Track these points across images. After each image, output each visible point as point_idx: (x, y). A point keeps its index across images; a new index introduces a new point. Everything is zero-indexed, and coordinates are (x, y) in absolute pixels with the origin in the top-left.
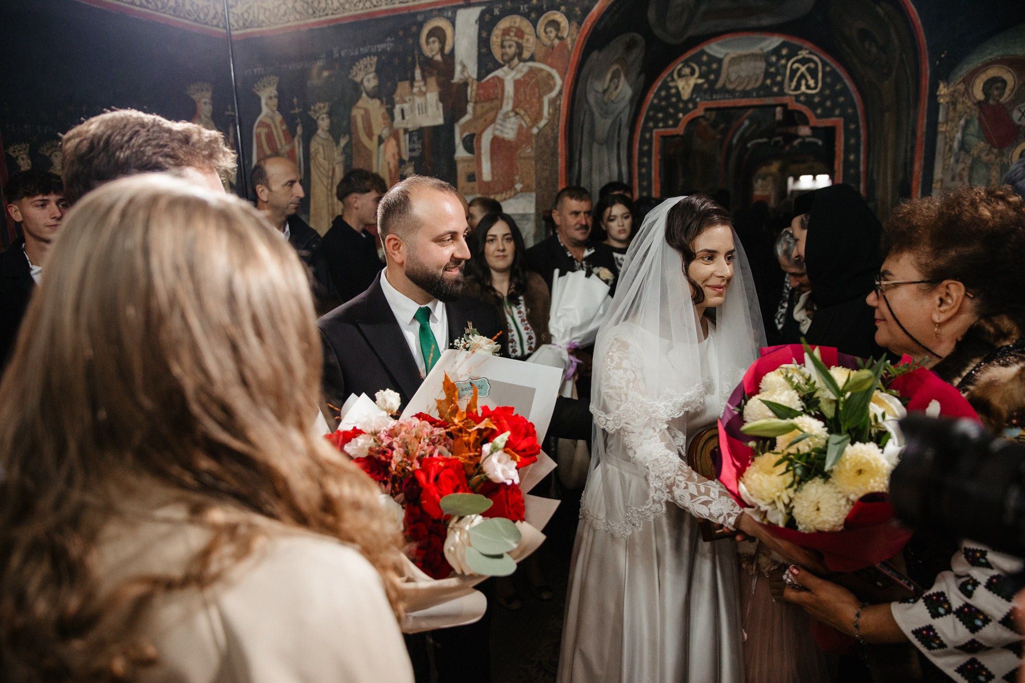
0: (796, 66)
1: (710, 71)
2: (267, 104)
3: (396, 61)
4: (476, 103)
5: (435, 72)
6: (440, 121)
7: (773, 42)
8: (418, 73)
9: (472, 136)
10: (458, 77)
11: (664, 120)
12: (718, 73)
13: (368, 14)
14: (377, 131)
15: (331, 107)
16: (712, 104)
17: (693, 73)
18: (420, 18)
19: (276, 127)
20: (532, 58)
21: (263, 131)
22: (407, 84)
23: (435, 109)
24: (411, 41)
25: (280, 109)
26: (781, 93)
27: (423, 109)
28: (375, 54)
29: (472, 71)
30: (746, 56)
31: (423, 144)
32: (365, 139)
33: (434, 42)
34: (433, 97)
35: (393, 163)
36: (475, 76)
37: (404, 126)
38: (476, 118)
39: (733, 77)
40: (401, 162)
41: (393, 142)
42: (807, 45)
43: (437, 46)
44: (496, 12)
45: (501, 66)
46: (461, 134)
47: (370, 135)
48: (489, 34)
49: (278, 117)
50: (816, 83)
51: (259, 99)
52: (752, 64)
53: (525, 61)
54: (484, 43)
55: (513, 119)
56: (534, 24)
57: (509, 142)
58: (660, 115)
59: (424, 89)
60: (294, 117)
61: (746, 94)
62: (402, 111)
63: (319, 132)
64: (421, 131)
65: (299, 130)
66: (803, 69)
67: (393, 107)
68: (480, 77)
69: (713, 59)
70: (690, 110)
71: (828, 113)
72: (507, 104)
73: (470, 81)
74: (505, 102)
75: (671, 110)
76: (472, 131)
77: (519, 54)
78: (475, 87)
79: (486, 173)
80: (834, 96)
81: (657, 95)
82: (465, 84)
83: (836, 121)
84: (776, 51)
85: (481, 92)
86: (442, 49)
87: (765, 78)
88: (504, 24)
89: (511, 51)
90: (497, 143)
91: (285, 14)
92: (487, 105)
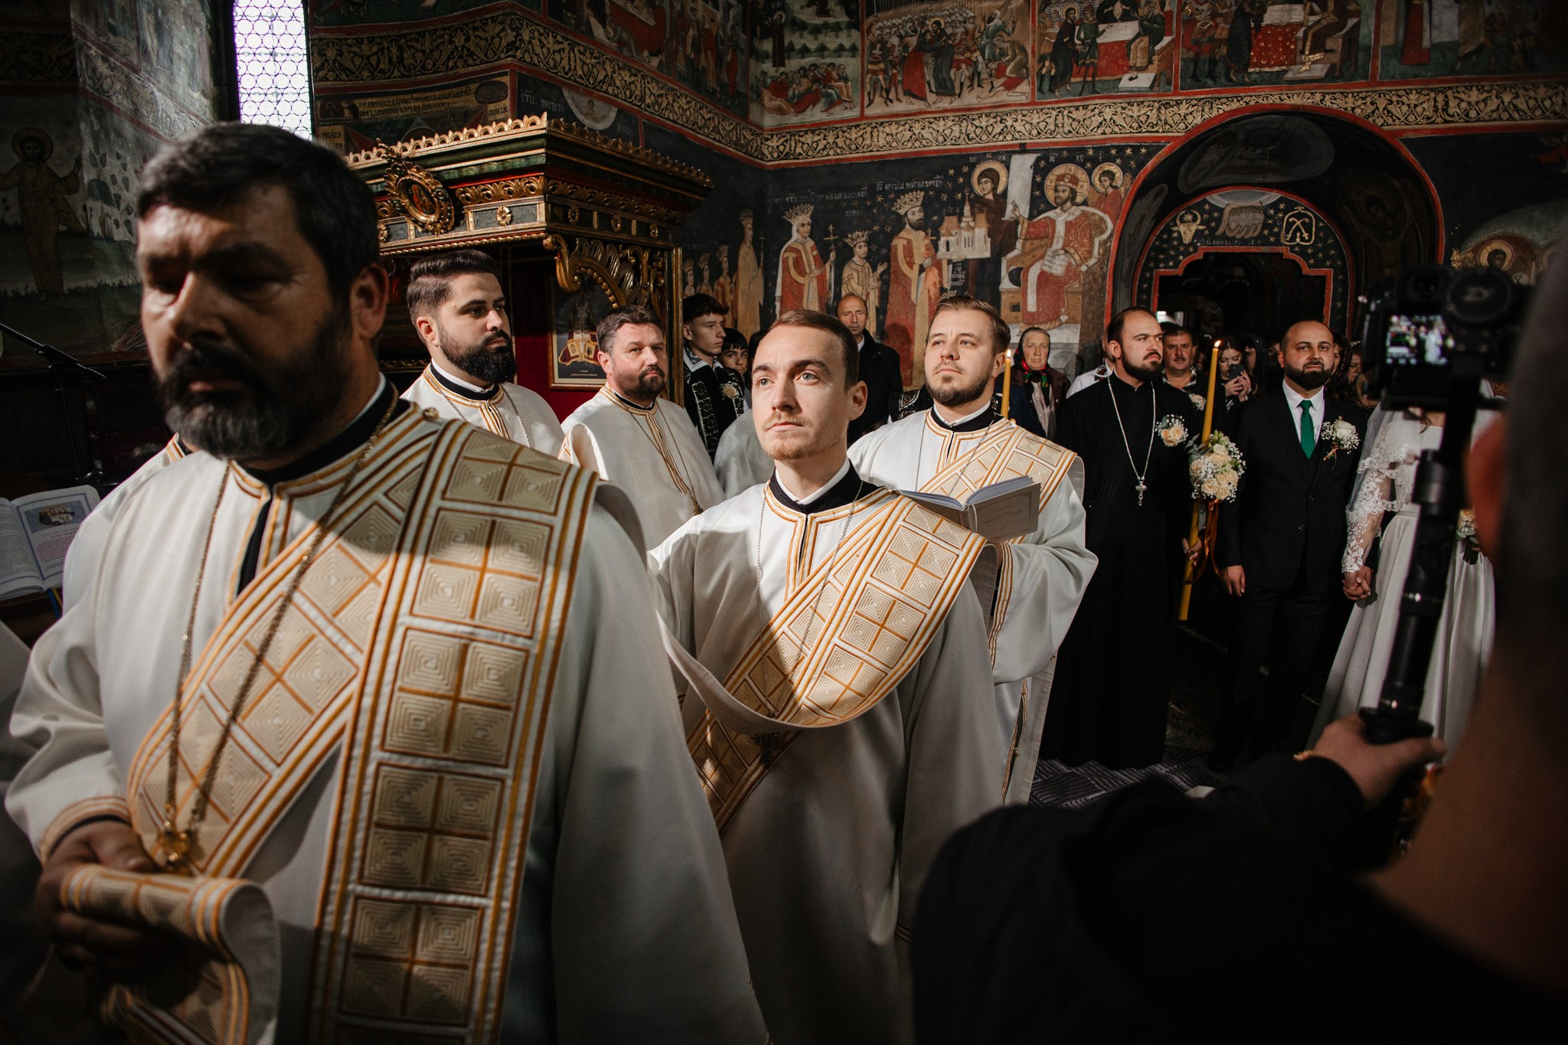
0: (1291, 220)
1: (1212, 219)
2: (798, 231)
3: (944, 197)
4: (1025, 239)
5: (985, 209)
6: (987, 254)
7: (1272, 197)
8: (967, 209)
9: (1021, 269)
10: (1009, 215)
11: (1165, 261)
12: (1219, 221)
13: (916, 153)
14: (918, 261)
15: (870, 236)
16: (1212, 249)
17: (1195, 219)
18: (972, 160)
19: (806, 253)
20: (1085, 203)
21: (792, 256)
22: (954, 219)
23: (982, 243)
24: (961, 180)
25: (811, 236)
26: (1278, 243)
27: (970, 243)
28: (921, 190)
29: (1024, 210)
30: (1246, 208)
31: (967, 275)
32: (905, 268)
33: (986, 182)
34: (981, 232)
35: (934, 291)
36: (1027, 216)
37: (949, 257)
38: (1024, 253)
39: (1233, 226)
40: (943, 290)
41: (936, 271)
42: (1303, 202)
43: (989, 186)
44: (1052, 159)
45: (1055, 208)
46: (1008, 267)
47: (910, 265)
48: (1044, 179)
49: (810, 243)
50: (1310, 236)
51: (791, 226)
52: (1251, 215)
53: (1078, 205)
54: (1037, 186)
55: (1062, 257)
56: (1090, 173)
57: (1057, 277)
58: (1161, 256)
59: (972, 224)
60: (829, 243)
61: (1244, 242)
62: (948, 243)
63: (856, 259)
64: (965, 263)
65: (832, 256)
66: (1298, 223)
67: (938, 239)
68: (1031, 217)
69: (1214, 208)
70: (1190, 253)
71: (1319, 264)
72: (1058, 242)
73: (1021, 220)
74: (1055, 241)
75: (1172, 253)
76: (1020, 266)
77: (1072, 198)
78: (1025, 226)
79: (1032, 304)
80: (1326, 249)
81: (1159, 238)
82: (1016, 222)
83: (1328, 272)
84: (1274, 205)
85: (1032, 230)
86: (994, 189)
87: (1262, 230)
88: (1059, 170)
89: (1065, 195)
90: (1044, 278)
91: (824, 149)
92: (1037, 243)
